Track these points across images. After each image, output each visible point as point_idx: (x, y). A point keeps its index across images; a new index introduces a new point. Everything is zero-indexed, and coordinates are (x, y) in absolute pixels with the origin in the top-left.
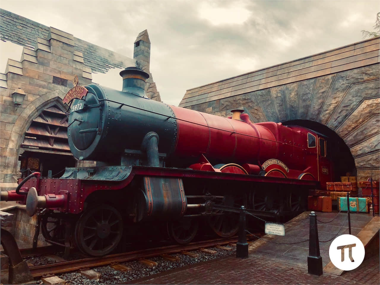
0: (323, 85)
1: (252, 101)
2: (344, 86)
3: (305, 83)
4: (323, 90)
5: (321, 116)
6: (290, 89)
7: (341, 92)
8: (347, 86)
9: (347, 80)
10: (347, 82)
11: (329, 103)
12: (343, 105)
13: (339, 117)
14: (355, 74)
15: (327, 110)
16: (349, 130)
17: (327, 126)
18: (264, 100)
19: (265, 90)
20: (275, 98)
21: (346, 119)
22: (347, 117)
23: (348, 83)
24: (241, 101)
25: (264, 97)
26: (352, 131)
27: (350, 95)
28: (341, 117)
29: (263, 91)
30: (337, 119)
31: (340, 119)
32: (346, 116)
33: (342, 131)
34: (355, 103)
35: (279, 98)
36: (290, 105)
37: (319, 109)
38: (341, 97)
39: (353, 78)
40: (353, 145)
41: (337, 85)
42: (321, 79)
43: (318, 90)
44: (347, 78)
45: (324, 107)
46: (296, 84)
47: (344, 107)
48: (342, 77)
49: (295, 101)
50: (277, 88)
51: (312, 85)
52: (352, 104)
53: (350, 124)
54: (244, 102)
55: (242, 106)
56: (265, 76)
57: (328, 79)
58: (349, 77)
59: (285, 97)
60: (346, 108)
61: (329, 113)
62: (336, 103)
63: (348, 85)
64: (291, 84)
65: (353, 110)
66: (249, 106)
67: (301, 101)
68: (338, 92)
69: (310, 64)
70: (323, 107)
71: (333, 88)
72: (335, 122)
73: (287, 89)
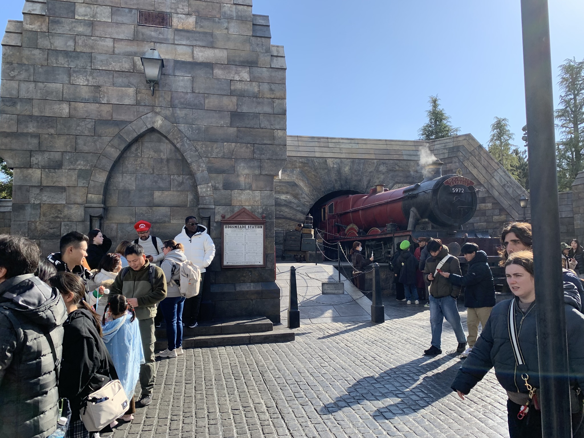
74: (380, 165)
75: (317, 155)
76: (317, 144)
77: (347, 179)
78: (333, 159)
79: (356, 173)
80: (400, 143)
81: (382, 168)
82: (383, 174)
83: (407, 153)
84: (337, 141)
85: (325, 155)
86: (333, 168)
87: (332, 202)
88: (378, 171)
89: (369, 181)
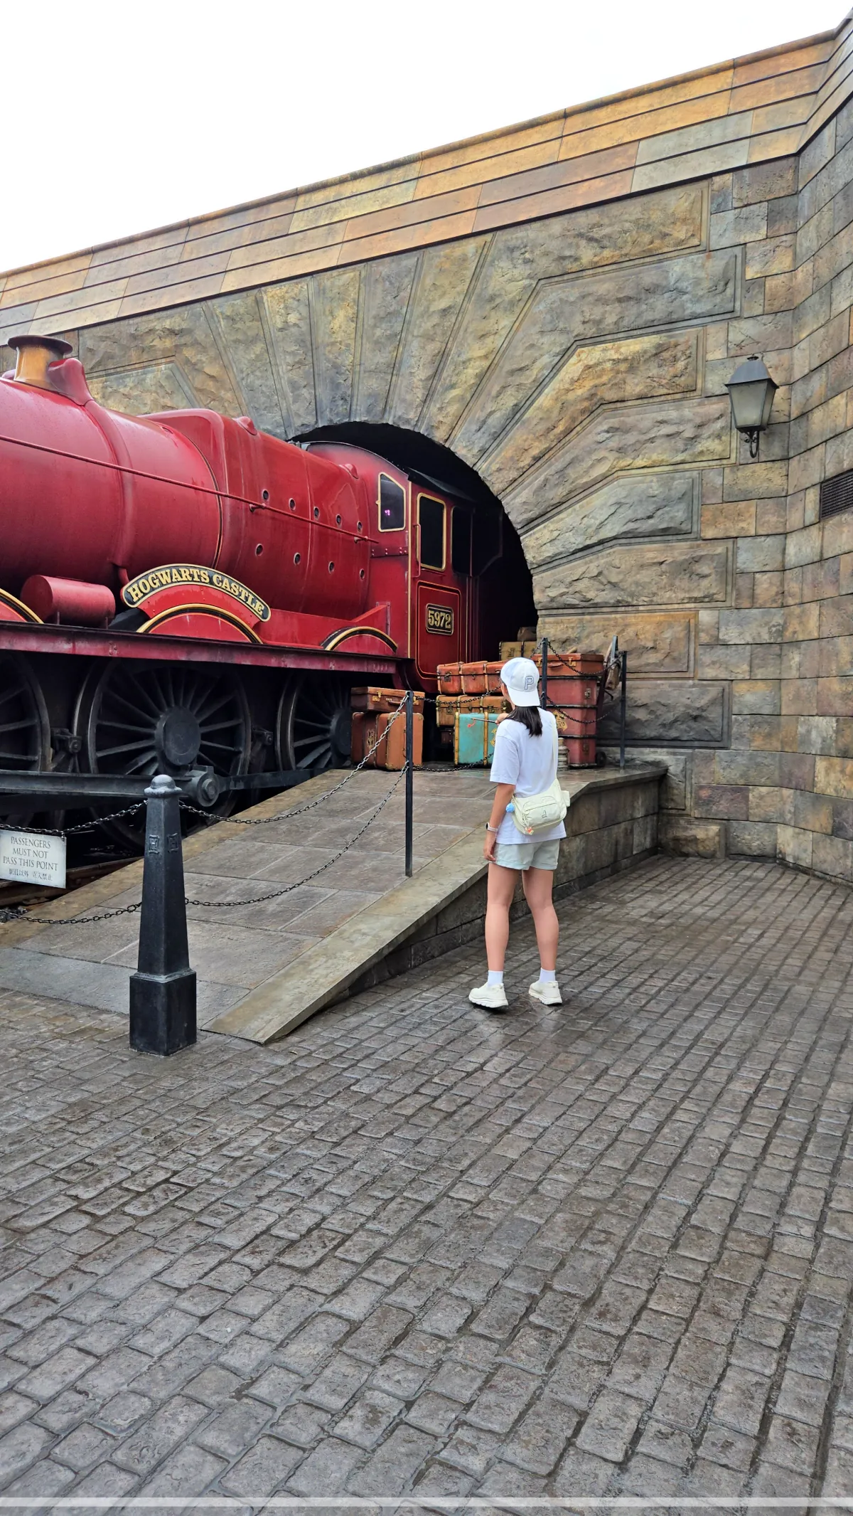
0: (446, 282)
1: (196, 343)
2: (514, 289)
3: (385, 268)
4: (443, 304)
5: (434, 408)
6: (329, 294)
7: (505, 310)
8: (525, 288)
9: (526, 262)
10: (527, 270)
11: (463, 357)
12: (507, 367)
13: (491, 413)
14: (551, 237)
15: (453, 386)
16: (522, 464)
17: (452, 449)
18: (240, 337)
19: (244, 294)
20: (281, 330)
21: (517, 422)
22: (517, 417)
23: (530, 277)
24: (157, 342)
25: (238, 326)
26: (532, 469)
27: (534, 324)
28: (498, 415)
29: (237, 301)
30: (484, 422)
31: (495, 421)
32: (517, 409)
33: (499, 470)
34: (546, 359)
35: (294, 330)
36: (328, 361)
37: (427, 379)
38: (504, 333)
39: (546, 254)
40: (530, 523)
41: (492, 284)
42: (439, 257)
43: (426, 303)
44: (527, 255)
45: (445, 374)
46: (352, 274)
47: (512, 373)
48: (512, 250)
49: (348, 346)
50: (285, 289)
51: (406, 280)
52: (538, 364)
53: (525, 441)
54: (168, 343)
55: (163, 360)
56: (247, 235)
57: (464, 259)
58: (532, 252)
59: (312, 328)
60: (518, 379)
61: (462, 398)
62: (486, 357)
63: (527, 282)
64: (335, 273)
65: (540, 385)
66: (187, 361)
67: (367, 346)
68: (493, 313)
69: (407, 189)
70: (440, 375)
71: (479, 295)
72: (479, 434)
73: (321, 292)
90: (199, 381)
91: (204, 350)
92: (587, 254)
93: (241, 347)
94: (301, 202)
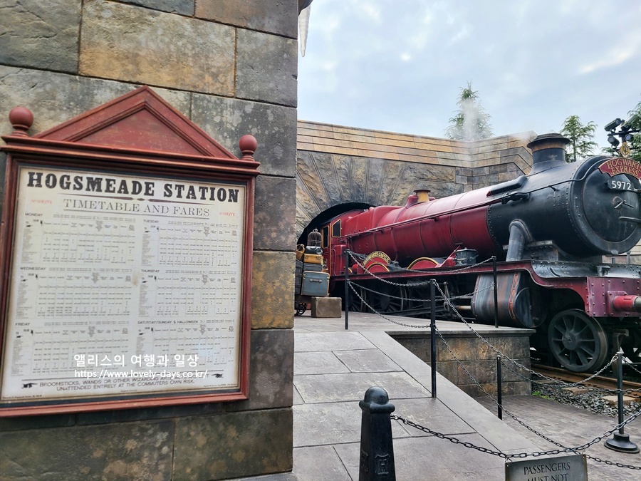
74: (405, 170)
75: (317, 148)
76: (316, 133)
77: (359, 186)
78: (340, 156)
79: (372, 179)
80: (432, 142)
81: (409, 174)
82: (411, 183)
83: (443, 155)
84: (345, 131)
85: (327, 149)
86: (340, 169)
87: (338, 220)
88: (403, 179)
89: (391, 192)
90: (306, 177)
91: (308, 168)
92: (430, 176)
93: (323, 170)
94: (335, 129)
